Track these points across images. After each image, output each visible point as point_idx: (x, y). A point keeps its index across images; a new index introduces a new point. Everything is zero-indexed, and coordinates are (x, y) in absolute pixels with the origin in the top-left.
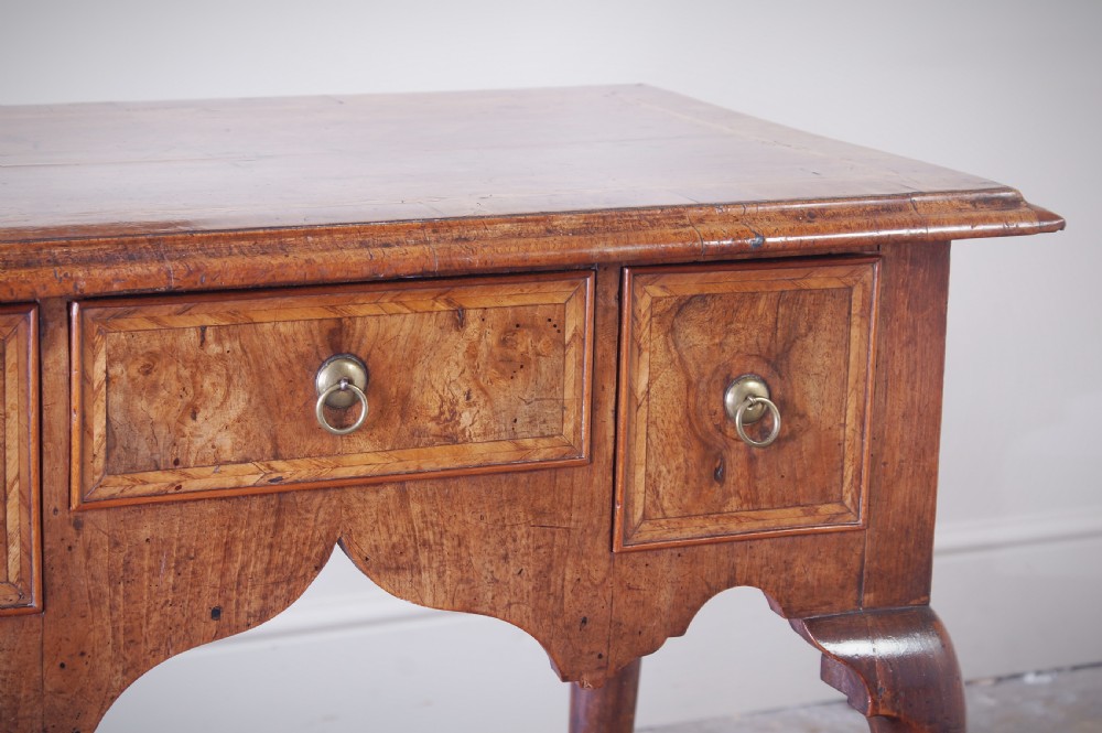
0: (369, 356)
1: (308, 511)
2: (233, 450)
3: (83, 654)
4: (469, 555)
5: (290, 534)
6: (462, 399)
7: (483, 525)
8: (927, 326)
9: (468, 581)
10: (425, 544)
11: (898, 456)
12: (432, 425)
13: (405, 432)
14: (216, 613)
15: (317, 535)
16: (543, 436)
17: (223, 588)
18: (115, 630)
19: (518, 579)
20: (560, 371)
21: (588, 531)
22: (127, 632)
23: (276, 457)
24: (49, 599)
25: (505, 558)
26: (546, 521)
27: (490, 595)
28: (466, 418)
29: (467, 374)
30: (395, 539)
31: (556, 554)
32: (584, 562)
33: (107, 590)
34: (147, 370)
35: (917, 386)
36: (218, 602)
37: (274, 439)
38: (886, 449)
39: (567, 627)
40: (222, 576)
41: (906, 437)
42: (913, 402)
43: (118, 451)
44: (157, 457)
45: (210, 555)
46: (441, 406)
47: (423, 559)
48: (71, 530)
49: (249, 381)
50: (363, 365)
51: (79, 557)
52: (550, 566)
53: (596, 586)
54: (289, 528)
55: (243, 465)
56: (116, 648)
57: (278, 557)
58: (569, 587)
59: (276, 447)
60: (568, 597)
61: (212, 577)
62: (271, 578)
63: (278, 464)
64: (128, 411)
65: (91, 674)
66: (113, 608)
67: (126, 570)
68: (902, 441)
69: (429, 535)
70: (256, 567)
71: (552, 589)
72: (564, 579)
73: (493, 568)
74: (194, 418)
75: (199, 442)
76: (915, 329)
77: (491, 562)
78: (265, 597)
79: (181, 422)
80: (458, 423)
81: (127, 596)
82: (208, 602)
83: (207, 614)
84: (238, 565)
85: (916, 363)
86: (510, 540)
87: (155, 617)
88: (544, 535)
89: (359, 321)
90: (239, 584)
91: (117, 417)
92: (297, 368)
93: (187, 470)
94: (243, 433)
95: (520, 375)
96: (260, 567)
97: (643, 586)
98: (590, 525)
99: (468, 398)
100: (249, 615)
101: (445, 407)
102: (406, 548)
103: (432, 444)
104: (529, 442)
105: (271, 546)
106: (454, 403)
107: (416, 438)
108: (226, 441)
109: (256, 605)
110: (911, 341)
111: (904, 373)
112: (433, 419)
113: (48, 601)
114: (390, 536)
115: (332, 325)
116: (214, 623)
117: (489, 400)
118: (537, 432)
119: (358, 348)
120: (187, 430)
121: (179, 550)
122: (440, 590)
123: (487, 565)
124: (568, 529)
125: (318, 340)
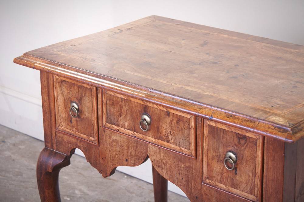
0: (151, 116)
1: (142, 146)
2: (128, 127)
3: (106, 158)
4: (172, 170)
5: (139, 149)
6: (169, 133)
7: (174, 164)
8: (278, 158)
9: (172, 176)
10: (163, 163)
11: (271, 191)
12: (163, 136)
13: (158, 136)
14: (127, 160)
15: (144, 152)
16: (186, 148)
17: (128, 156)
18: (110, 156)
19: (182, 180)
20: (189, 135)
21: (197, 176)
22: (113, 157)
23: (135, 131)
24: (100, 144)
25: (179, 174)
26: (187, 169)
27: (177, 181)
28: (170, 137)
29: (170, 127)
30: (158, 159)
31: (190, 178)
32: (196, 183)
33: (109, 147)
34: (113, 103)
35: (276, 173)
36: (127, 158)
37: (134, 127)
38: (267, 187)
39: (193, 197)
40: (127, 153)
41: (273, 186)
42: (275, 178)
43: (108, 119)
44: (115, 122)
45: (125, 147)
46: (165, 133)
47: (163, 166)
48: (103, 131)
49: (130, 113)
50: (150, 117)
51: (105, 138)
52: (189, 180)
53: (199, 190)
54: (139, 148)
55: (129, 131)
56: (111, 160)
57: (137, 154)
58: (193, 188)
59: (135, 129)
60: (193, 190)
61: (125, 152)
62: (136, 157)
63: (135, 133)
64: (110, 111)
65: (107, 163)
66: (110, 151)
67: (112, 144)
68: (272, 187)
69: (164, 161)
70: (133, 154)
71: (189, 186)
72: (192, 185)
73: (177, 175)
74: (121, 117)
75: (121, 123)
76: (274, 157)
77: (176, 173)
78: (135, 161)
79: (118, 117)
80: (168, 138)
81: (112, 149)
82: (125, 157)
83: (125, 160)
84: (130, 152)
85: (275, 166)
86: (180, 170)
87: (117, 156)
88: (187, 172)
89: (149, 107)
90: (130, 156)
91: (108, 111)
92: (138, 113)
93: (120, 128)
94: (129, 123)
95: (181, 132)
96: (134, 154)
97: (209, 195)
98: (197, 174)
99: (170, 133)
100: (132, 164)
101: (166, 133)
102: (160, 163)
103: (163, 141)
104: (183, 149)
105: (136, 150)
106: (168, 133)
107: (160, 138)
108: (126, 124)
109: (133, 162)
110: (273, 160)
111: (272, 168)
112: (164, 135)
113: (100, 145)
114: (157, 158)
115: (144, 106)
116: (126, 162)
117: (174, 135)
118: (184, 147)
119: (149, 113)
120: (120, 119)
121: (120, 143)
122: (167, 175)
123: (176, 174)
124: (192, 173)
125: (142, 109)
